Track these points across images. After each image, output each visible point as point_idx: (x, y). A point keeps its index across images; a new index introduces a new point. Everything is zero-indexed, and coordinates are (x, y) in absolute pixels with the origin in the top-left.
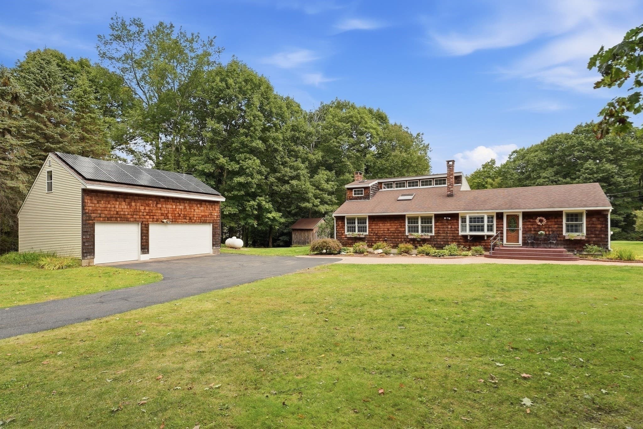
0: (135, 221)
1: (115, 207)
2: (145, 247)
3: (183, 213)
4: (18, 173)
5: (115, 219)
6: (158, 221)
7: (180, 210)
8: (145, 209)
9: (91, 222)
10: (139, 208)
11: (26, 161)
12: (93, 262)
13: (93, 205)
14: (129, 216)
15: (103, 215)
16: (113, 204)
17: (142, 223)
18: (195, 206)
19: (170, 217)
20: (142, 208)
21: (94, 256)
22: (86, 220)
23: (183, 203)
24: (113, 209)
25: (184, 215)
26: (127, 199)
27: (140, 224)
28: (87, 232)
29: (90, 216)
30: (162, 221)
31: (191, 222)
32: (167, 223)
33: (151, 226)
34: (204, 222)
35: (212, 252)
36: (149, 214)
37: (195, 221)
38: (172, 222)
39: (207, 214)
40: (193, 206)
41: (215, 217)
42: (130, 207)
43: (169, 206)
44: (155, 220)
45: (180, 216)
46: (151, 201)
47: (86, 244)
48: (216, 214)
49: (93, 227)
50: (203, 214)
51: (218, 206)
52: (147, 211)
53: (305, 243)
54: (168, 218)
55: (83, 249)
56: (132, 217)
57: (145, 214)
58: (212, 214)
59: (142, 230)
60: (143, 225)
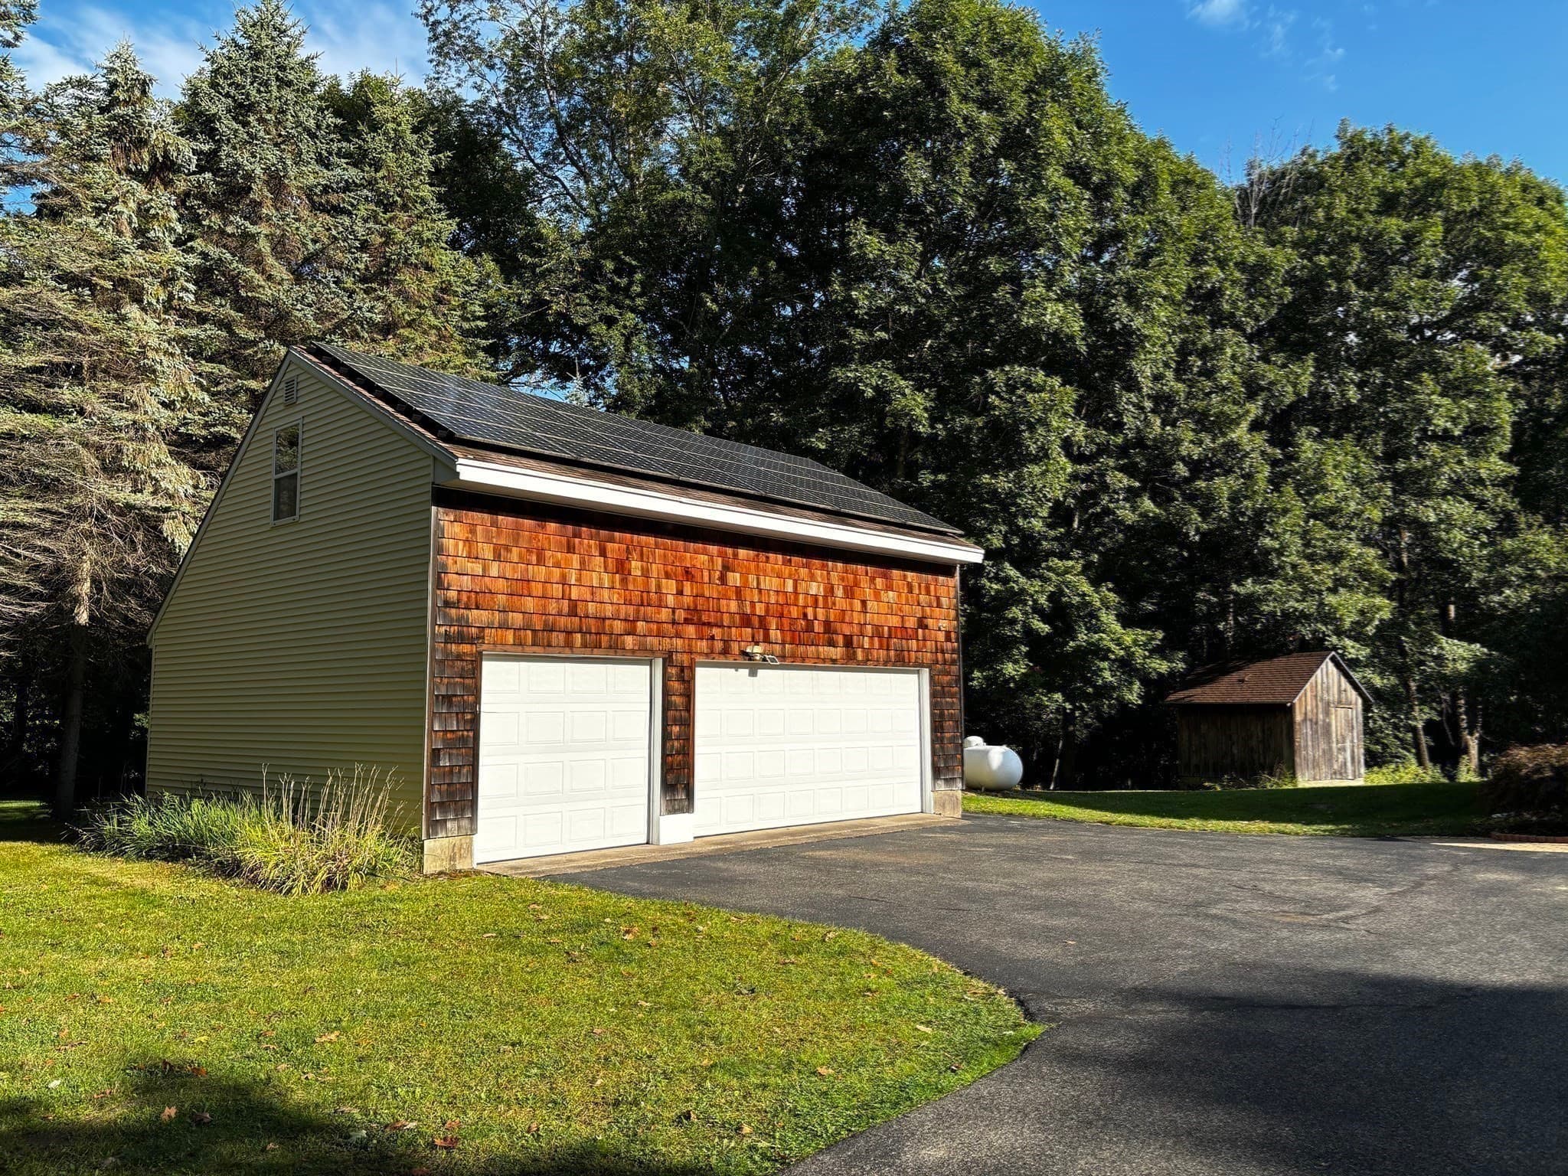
0: (641, 655)
1: (564, 581)
2: (676, 777)
3: (820, 612)
4: (159, 464)
5: (562, 636)
6: (726, 655)
7: (810, 601)
8: (680, 592)
9: (466, 648)
10: (659, 586)
11: (188, 415)
12: (470, 849)
13: (478, 569)
14: (618, 626)
15: (517, 619)
16: (557, 565)
17: (668, 662)
18: (864, 582)
19: (775, 634)
20: (670, 586)
21: (473, 820)
22: (448, 638)
23: (823, 567)
24: (557, 590)
25: (827, 624)
26: (612, 540)
27: (659, 664)
28: (448, 699)
29: (463, 622)
30: (744, 653)
31: (852, 659)
32: (765, 664)
33: (701, 673)
34: (900, 662)
35: (931, 808)
36: (694, 616)
37: (867, 652)
38: (783, 657)
39: (911, 623)
40: (856, 584)
41: (941, 636)
42: (624, 581)
43: (770, 583)
44: (719, 645)
45: (809, 628)
46: (704, 557)
47: (445, 762)
48: (944, 624)
49: (475, 673)
50: (894, 621)
51: (949, 587)
52: (687, 600)
53: (1250, 769)
54: (767, 639)
55: (430, 786)
56: (632, 632)
57: (681, 615)
58: (930, 622)
59: (666, 693)
60: (673, 671)
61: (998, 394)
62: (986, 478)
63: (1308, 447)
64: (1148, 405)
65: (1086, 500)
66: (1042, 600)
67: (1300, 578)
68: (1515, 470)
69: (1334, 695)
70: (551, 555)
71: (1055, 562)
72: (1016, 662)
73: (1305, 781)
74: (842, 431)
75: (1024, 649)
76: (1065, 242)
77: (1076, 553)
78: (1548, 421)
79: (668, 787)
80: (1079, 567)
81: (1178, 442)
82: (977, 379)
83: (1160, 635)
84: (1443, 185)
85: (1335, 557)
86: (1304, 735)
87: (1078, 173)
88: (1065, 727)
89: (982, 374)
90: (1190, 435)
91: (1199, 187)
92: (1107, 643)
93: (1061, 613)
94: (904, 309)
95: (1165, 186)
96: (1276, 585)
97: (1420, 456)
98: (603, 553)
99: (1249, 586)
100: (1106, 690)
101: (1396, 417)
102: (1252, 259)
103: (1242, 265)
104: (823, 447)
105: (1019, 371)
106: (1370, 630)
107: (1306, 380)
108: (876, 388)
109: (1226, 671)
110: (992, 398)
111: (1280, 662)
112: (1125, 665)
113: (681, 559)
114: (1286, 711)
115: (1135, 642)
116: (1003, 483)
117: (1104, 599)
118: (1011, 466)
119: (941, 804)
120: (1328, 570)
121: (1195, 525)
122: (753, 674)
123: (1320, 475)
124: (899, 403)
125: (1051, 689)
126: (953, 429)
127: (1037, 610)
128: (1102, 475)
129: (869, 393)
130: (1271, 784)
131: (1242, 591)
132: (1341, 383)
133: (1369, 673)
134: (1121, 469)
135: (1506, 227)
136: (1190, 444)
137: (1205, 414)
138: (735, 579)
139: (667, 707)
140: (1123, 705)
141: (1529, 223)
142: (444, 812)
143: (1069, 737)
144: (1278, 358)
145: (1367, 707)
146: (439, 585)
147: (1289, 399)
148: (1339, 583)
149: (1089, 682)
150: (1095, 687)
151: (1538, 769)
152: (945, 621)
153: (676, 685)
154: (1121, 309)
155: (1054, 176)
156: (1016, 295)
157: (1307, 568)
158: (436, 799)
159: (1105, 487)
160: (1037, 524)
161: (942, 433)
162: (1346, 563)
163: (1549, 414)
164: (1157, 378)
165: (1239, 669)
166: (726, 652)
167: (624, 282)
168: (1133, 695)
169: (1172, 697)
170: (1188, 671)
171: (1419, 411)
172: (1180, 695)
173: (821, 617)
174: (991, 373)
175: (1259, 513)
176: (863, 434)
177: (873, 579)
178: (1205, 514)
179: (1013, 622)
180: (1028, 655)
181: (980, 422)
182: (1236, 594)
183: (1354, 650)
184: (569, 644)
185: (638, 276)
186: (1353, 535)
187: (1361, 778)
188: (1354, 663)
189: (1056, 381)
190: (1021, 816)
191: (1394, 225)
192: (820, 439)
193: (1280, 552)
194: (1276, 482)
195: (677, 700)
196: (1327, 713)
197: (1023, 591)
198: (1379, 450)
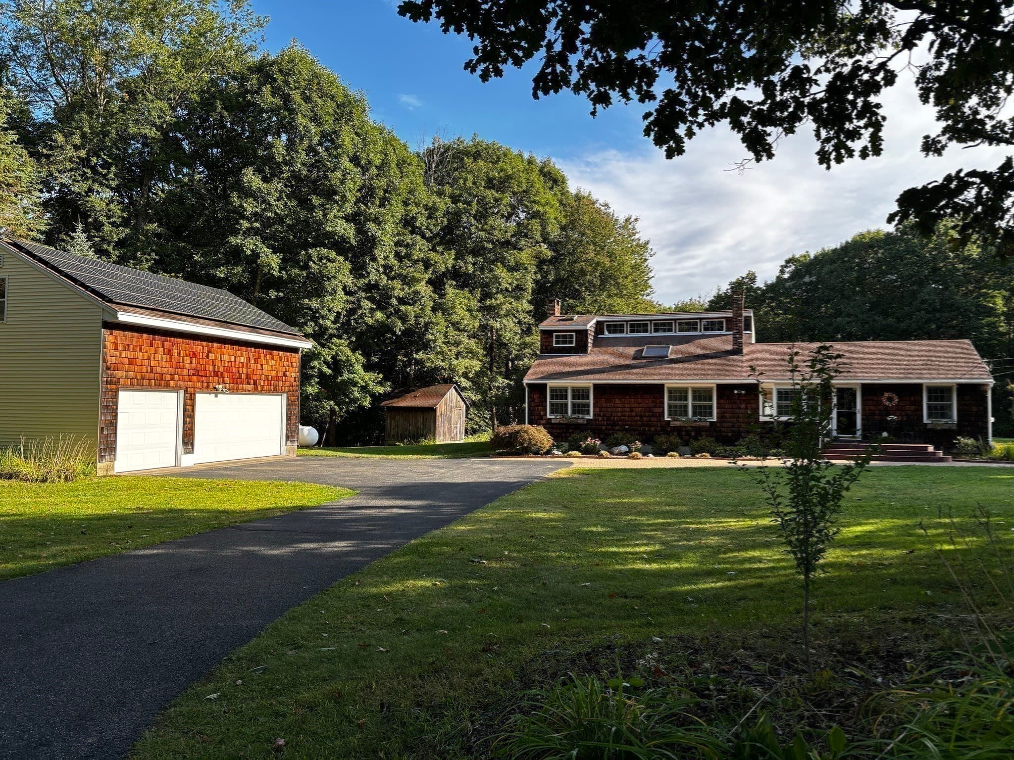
0: (176, 389)
1: (149, 359)
2: (188, 439)
3: (245, 370)
5: (147, 381)
6: (209, 389)
7: (241, 365)
8: (191, 362)
9: (113, 386)
10: (183, 360)
12: (113, 467)
13: (118, 354)
14: (168, 377)
15: (131, 374)
16: (146, 352)
17: (186, 392)
18: (262, 356)
19: (227, 380)
20: (187, 360)
21: (115, 455)
22: (107, 383)
23: (247, 350)
24: (146, 362)
25: (247, 374)
26: (166, 341)
27: (182, 392)
28: (107, 407)
29: (112, 376)
30: (215, 388)
31: (257, 390)
32: (222, 392)
33: (198, 396)
34: (275, 391)
35: (284, 453)
36: (197, 373)
37: (262, 387)
38: (229, 389)
39: (280, 374)
40: (259, 357)
41: (292, 380)
42: (170, 358)
43: (226, 358)
44: (205, 384)
45: (240, 377)
46: (200, 347)
47: (105, 432)
48: (294, 375)
49: (116, 397)
50: (274, 373)
51: (296, 358)
52: (193, 366)
53: (416, 437)
54: (223, 382)
55: (100, 442)
56: (173, 379)
57: (191, 372)
58: (288, 373)
59: (185, 405)
60: (188, 395)
61: (314, 262)
62: (306, 301)
63: (450, 291)
64: (381, 270)
65: (351, 312)
66: (329, 358)
67: (442, 353)
68: (532, 308)
69: (453, 405)
70: (146, 348)
71: (335, 340)
72: (313, 386)
73: (439, 441)
74: (233, 269)
75: (317, 380)
76: (348, 194)
77: (345, 336)
78: (548, 285)
79: (185, 443)
80: (346, 343)
81: (393, 289)
82: (303, 252)
83: (381, 376)
84: (512, 178)
85: (457, 344)
86: (440, 420)
87: (355, 160)
88: (331, 418)
89: (306, 250)
90: (399, 286)
91: (409, 164)
92: (357, 379)
93: (336, 365)
94: (269, 214)
95: (393, 166)
96: (432, 356)
97: (496, 299)
98: (163, 347)
99: (421, 355)
100: (355, 400)
101: (487, 280)
102: (430, 204)
103: (426, 207)
104: (222, 276)
105: (324, 251)
106: (471, 375)
107: (450, 263)
108: (252, 251)
109: (408, 392)
110: (311, 263)
111: (432, 388)
112: (364, 389)
113: (192, 348)
114: (433, 410)
115: (370, 379)
116: (314, 304)
117: (357, 359)
118: (319, 296)
119: (288, 451)
120: (454, 350)
121: (399, 327)
122: (216, 396)
123: (453, 307)
124: (263, 259)
125: (329, 399)
126: (290, 275)
127: (326, 362)
128: (359, 301)
129: (249, 252)
130: (424, 442)
131: (417, 357)
132: (466, 262)
133: (470, 394)
134: (368, 298)
135: (535, 202)
136: (398, 289)
137: (406, 277)
138: (212, 356)
139: (185, 410)
140: (361, 407)
141: (543, 201)
142: (105, 452)
143: (332, 422)
144: (440, 248)
145: (468, 409)
146: (105, 361)
147: (443, 269)
148: (458, 355)
149: (346, 396)
150: (349, 399)
151: (505, 434)
152: (294, 374)
153: (189, 401)
154: (371, 225)
155: (345, 162)
156: (325, 215)
157: (445, 349)
158: (102, 447)
159: (360, 307)
160: (328, 323)
161: (285, 276)
162: (462, 346)
163: (549, 282)
164: (386, 258)
165: (414, 391)
166: (208, 387)
167: (105, 171)
168: (367, 403)
169: (383, 404)
170: (392, 392)
171: (496, 278)
172: (387, 402)
173: (245, 372)
174: (310, 251)
175: (427, 325)
176: (243, 271)
177: (266, 355)
178: (403, 323)
179: (313, 368)
180: (318, 383)
181: (304, 273)
182: (415, 359)
183: (465, 383)
184: (150, 385)
185: (113, 169)
186: (466, 334)
187: (462, 439)
188: (464, 389)
189: (341, 259)
190: (321, 456)
191: (490, 194)
192: (220, 272)
193: (434, 341)
194: (434, 310)
195: (189, 407)
196: (451, 412)
197: (319, 353)
198: (479, 295)
